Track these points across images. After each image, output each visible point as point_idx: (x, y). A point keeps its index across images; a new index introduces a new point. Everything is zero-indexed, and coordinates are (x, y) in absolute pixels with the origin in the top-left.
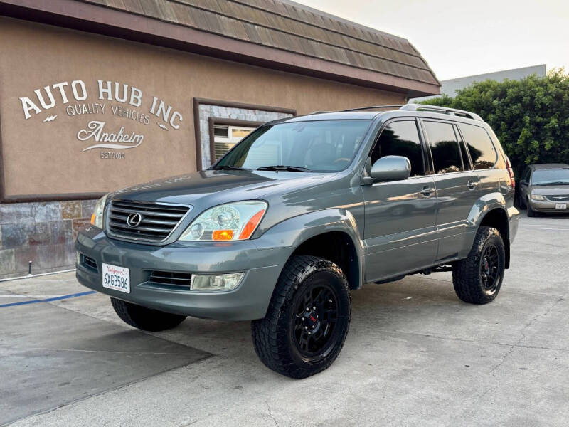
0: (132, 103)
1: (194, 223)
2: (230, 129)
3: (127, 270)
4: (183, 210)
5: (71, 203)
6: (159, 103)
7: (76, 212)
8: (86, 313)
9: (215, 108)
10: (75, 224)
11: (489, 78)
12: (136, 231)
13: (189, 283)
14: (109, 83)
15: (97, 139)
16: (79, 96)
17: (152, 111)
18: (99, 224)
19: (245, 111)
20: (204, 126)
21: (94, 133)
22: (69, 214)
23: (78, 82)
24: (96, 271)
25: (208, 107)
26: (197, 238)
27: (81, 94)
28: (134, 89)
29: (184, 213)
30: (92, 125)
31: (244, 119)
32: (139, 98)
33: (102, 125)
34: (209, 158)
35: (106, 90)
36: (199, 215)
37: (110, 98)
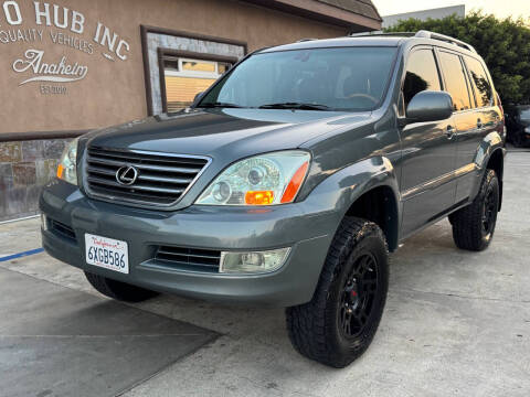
0: (73, 29)
1: (217, 180)
2: (180, 61)
3: (124, 245)
4: (199, 164)
5: (10, 144)
6: (103, 30)
7: (15, 155)
8: (46, 278)
9: (164, 37)
10: (16, 168)
11: (412, 16)
12: (129, 190)
13: (217, 262)
14: (47, 5)
15: (36, 71)
16: (13, 20)
17: (96, 39)
18: (71, 178)
19: (196, 41)
20: (153, 57)
21: (32, 63)
22: (9, 157)
23: (11, 3)
24: (75, 242)
25: (156, 36)
26: (221, 201)
27: (15, 18)
28: (75, 14)
29: (201, 167)
30: (30, 54)
31: (194, 50)
32: (81, 23)
33: (41, 54)
34: (159, 93)
35: (42, 14)
36: (223, 170)
37: (49, 23)
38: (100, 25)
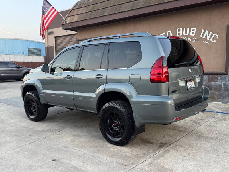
0: (191, 35)
14: (181, 29)
17: (201, 36)
23: (169, 31)
28: (192, 29)
32: (194, 32)
35: (179, 32)
37: (181, 35)
38: (203, 30)
